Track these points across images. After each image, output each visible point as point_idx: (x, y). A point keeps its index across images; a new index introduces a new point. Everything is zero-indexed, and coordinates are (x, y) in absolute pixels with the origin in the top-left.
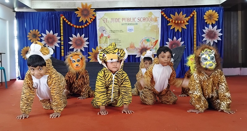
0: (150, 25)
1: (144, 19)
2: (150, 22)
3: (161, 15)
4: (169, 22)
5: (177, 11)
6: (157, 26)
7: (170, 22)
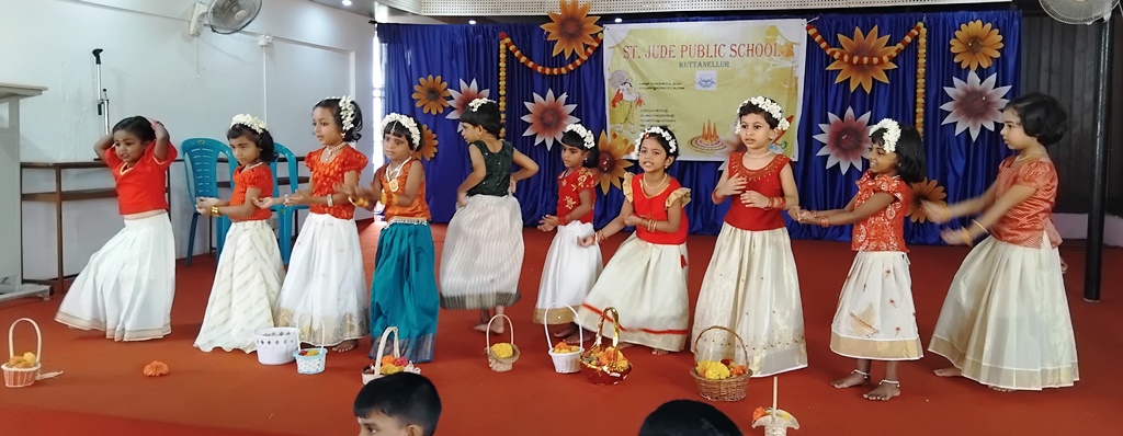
0: (770, 69)
1: (752, 50)
2: (772, 60)
3: (808, 35)
4: (830, 59)
5: (860, 23)
6: (792, 71)
7: (834, 60)
